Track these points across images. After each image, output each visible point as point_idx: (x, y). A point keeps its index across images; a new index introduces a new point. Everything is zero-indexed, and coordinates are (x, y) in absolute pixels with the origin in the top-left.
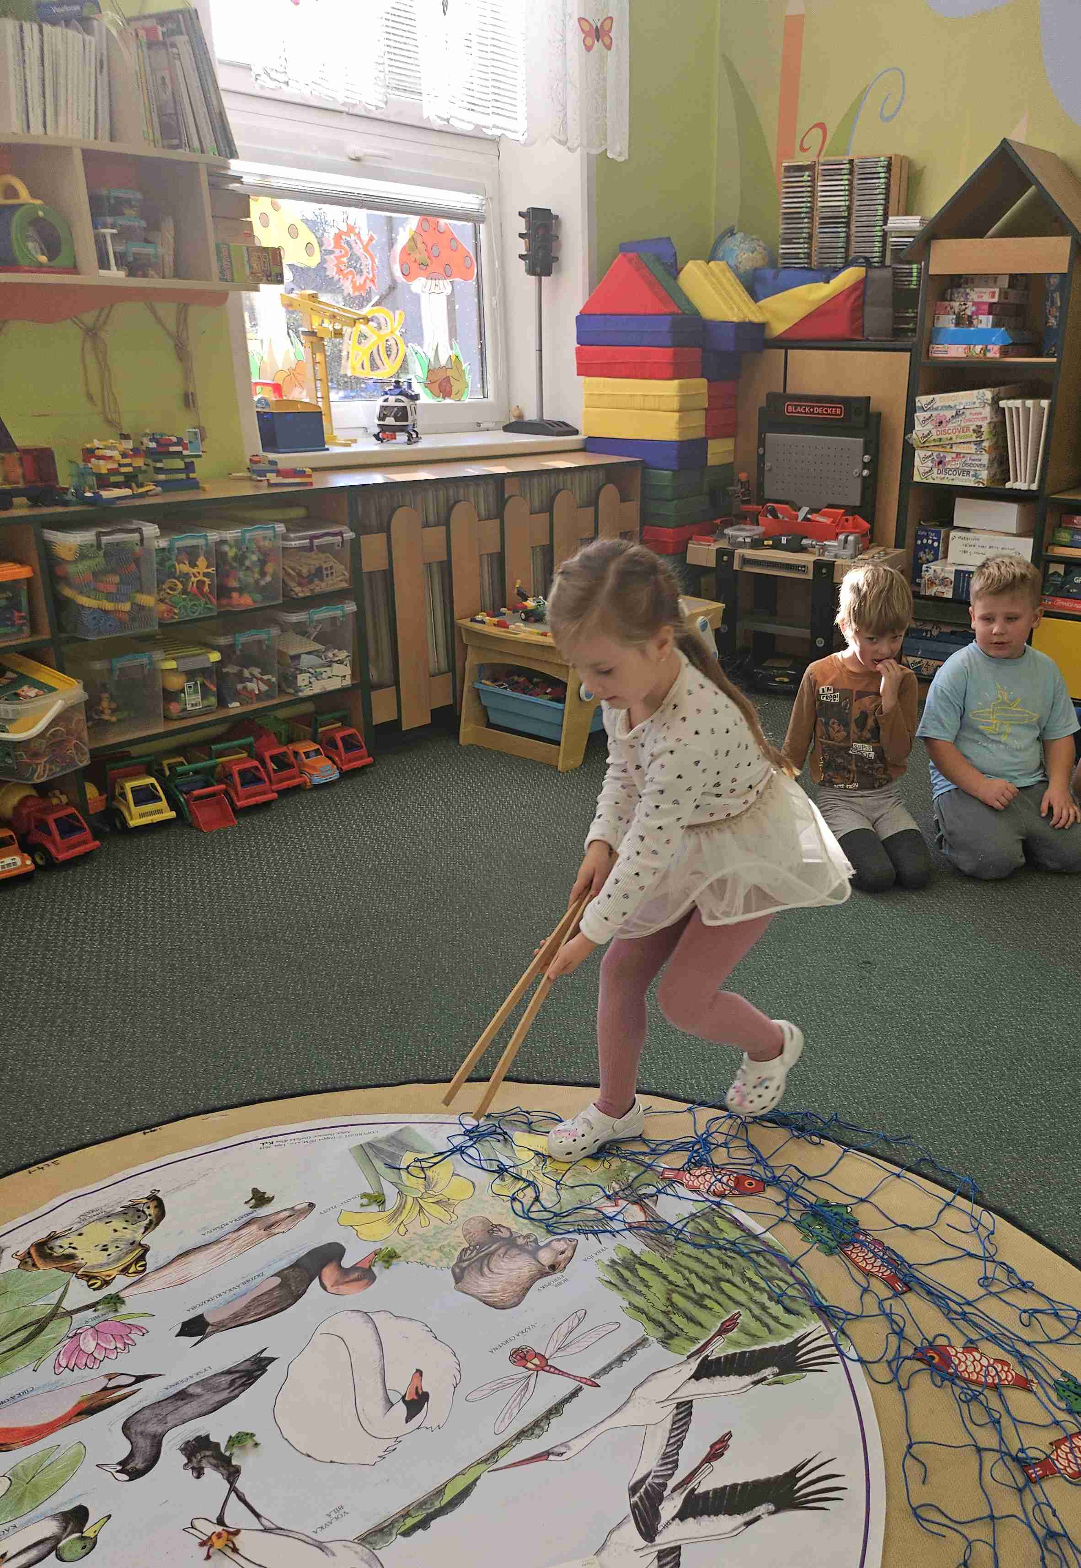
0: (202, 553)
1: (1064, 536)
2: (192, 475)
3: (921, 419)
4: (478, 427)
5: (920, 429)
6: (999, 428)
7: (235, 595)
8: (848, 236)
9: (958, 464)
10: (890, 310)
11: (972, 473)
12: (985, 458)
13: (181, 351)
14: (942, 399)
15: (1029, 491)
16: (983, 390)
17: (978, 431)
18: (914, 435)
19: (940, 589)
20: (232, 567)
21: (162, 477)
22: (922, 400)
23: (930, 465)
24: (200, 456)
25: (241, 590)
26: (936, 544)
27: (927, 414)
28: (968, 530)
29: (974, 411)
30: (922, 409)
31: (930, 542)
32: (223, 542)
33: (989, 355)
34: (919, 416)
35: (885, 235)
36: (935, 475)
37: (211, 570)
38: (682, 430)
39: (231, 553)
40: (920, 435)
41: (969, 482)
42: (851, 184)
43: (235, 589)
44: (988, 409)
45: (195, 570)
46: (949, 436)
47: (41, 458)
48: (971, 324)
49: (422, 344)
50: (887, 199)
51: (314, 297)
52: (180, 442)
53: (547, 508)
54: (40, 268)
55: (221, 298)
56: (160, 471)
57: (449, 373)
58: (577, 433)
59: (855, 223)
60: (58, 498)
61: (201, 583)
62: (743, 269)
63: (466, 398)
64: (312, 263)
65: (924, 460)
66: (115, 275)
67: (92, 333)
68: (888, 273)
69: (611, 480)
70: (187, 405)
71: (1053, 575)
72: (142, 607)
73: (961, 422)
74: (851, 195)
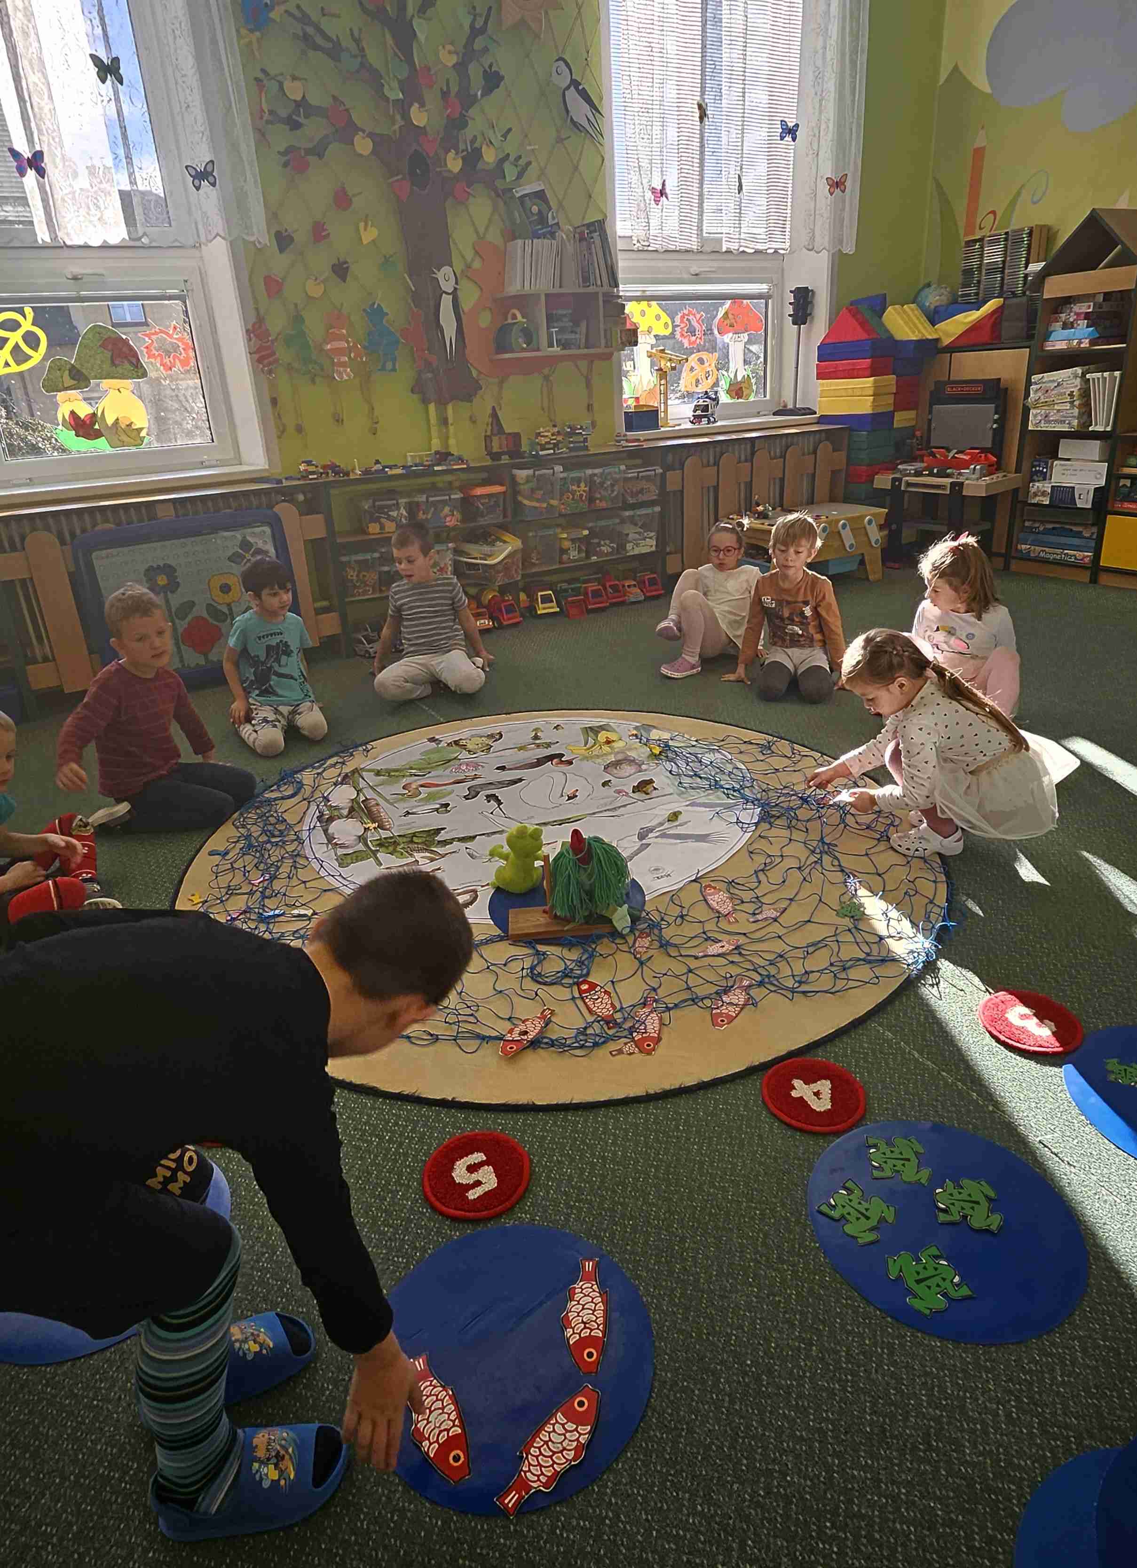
0: (582, 480)
1: (1133, 461)
2: (586, 444)
3: (1034, 390)
4: (758, 414)
5: (1033, 396)
6: (1085, 394)
7: (598, 501)
9: (1058, 417)
10: (1024, 323)
11: (1067, 422)
12: (1076, 411)
13: (588, 383)
14: (1048, 376)
15: (1105, 432)
16: (1075, 369)
17: (1071, 395)
18: (1030, 401)
19: (1041, 498)
20: (597, 488)
21: (571, 446)
22: (1035, 378)
23: (1039, 418)
24: (591, 435)
25: (601, 499)
26: (1045, 470)
27: (1038, 386)
28: (1068, 460)
29: (1069, 382)
30: (1035, 383)
31: (1041, 469)
32: (595, 475)
33: (1082, 346)
34: (1033, 388)
35: (1026, 276)
36: (1042, 425)
37: (587, 489)
38: (874, 407)
39: (598, 480)
40: (1033, 400)
41: (1066, 428)
42: (1006, 248)
43: (598, 499)
44: (1079, 380)
45: (579, 489)
46: (1052, 399)
47: (516, 437)
48: (1072, 327)
49: (727, 371)
50: (1028, 254)
51: (663, 351)
52: (581, 428)
53: (783, 456)
54: (523, 350)
55: (608, 357)
56: (572, 442)
57: (742, 385)
58: (815, 413)
59: (1006, 271)
60: (521, 455)
61: (581, 495)
62: (932, 307)
63: (752, 399)
64: (667, 332)
65: (1035, 416)
66: (556, 349)
67: (546, 378)
68: (1024, 299)
69: (827, 439)
70: (588, 410)
71: (1122, 487)
72: (552, 506)
73: (1061, 389)
74: (1005, 254)
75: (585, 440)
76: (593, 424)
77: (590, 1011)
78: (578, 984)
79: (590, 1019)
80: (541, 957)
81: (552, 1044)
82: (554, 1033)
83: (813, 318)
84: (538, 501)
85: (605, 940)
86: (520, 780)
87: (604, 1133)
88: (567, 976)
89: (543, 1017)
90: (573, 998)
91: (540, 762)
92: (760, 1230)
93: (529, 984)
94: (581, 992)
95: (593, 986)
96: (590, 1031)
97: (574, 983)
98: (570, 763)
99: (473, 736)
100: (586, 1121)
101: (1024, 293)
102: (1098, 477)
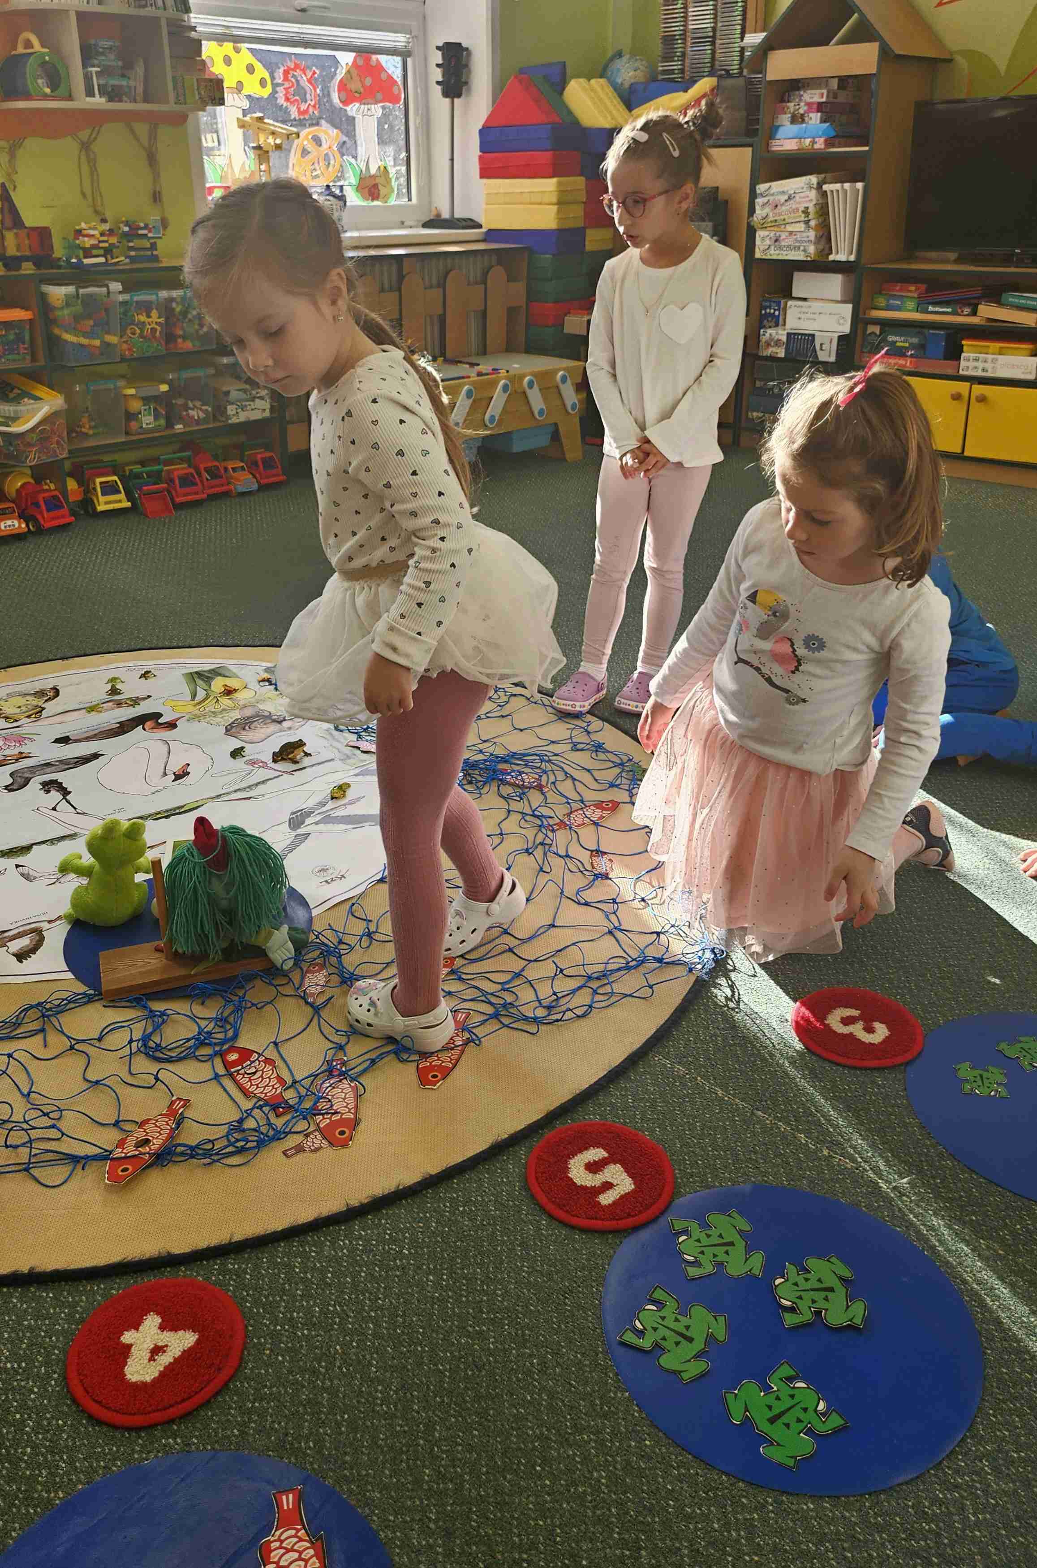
0: (154, 306)
1: (881, 301)
2: (155, 253)
3: (761, 204)
4: (402, 225)
5: (759, 212)
6: (823, 210)
7: (180, 340)
8: (713, 52)
9: (790, 241)
10: (744, 113)
11: (802, 248)
12: (812, 234)
13: (152, 159)
14: (777, 186)
15: (848, 262)
16: (809, 177)
17: (806, 212)
18: (755, 219)
19: (774, 349)
20: (178, 320)
21: (133, 253)
22: (761, 188)
23: (768, 242)
24: (160, 238)
25: (184, 338)
26: (777, 313)
27: (765, 200)
28: (805, 299)
29: (802, 195)
30: (762, 195)
31: (772, 311)
32: (172, 299)
33: (816, 146)
34: (759, 201)
35: (743, 50)
36: (772, 252)
37: (162, 321)
38: (560, 219)
39: (177, 307)
40: (760, 218)
41: (798, 256)
42: (715, 8)
43: (180, 336)
44: (814, 192)
45: (150, 320)
46: (782, 217)
47: (43, 234)
48: (803, 121)
49: (355, 157)
50: (744, 20)
51: (260, 119)
52: (146, 227)
53: (442, 285)
54: (45, 97)
55: (182, 119)
56: (133, 248)
57: (378, 180)
58: (480, 226)
59: (718, 42)
60: (54, 263)
61: (153, 330)
62: (627, 85)
63: (392, 201)
64: (266, 92)
65: (763, 239)
66: (98, 101)
67: (86, 146)
68: (741, 82)
69: (499, 263)
70: (155, 201)
71: (870, 334)
72: (109, 344)
73: (792, 204)
74: (715, 18)
75: (154, 246)
76: (164, 223)
77: (246, 1094)
78: (222, 1055)
79: (247, 1105)
80: (159, 1020)
81: (193, 1152)
82: (192, 1135)
83: (469, 91)
84: (86, 335)
85: (258, 982)
86: (96, 756)
88: (202, 1044)
89: (171, 1112)
90: (217, 1077)
91: (124, 728)
92: (543, 1389)
93: (142, 1064)
94: (227, 1065)
95: (246, 1054)
96: (250, 1124)
97: (216, 1054)
98: (172, 725)
99: (10, 694)
101: (741, 73)
102: (841, 321)
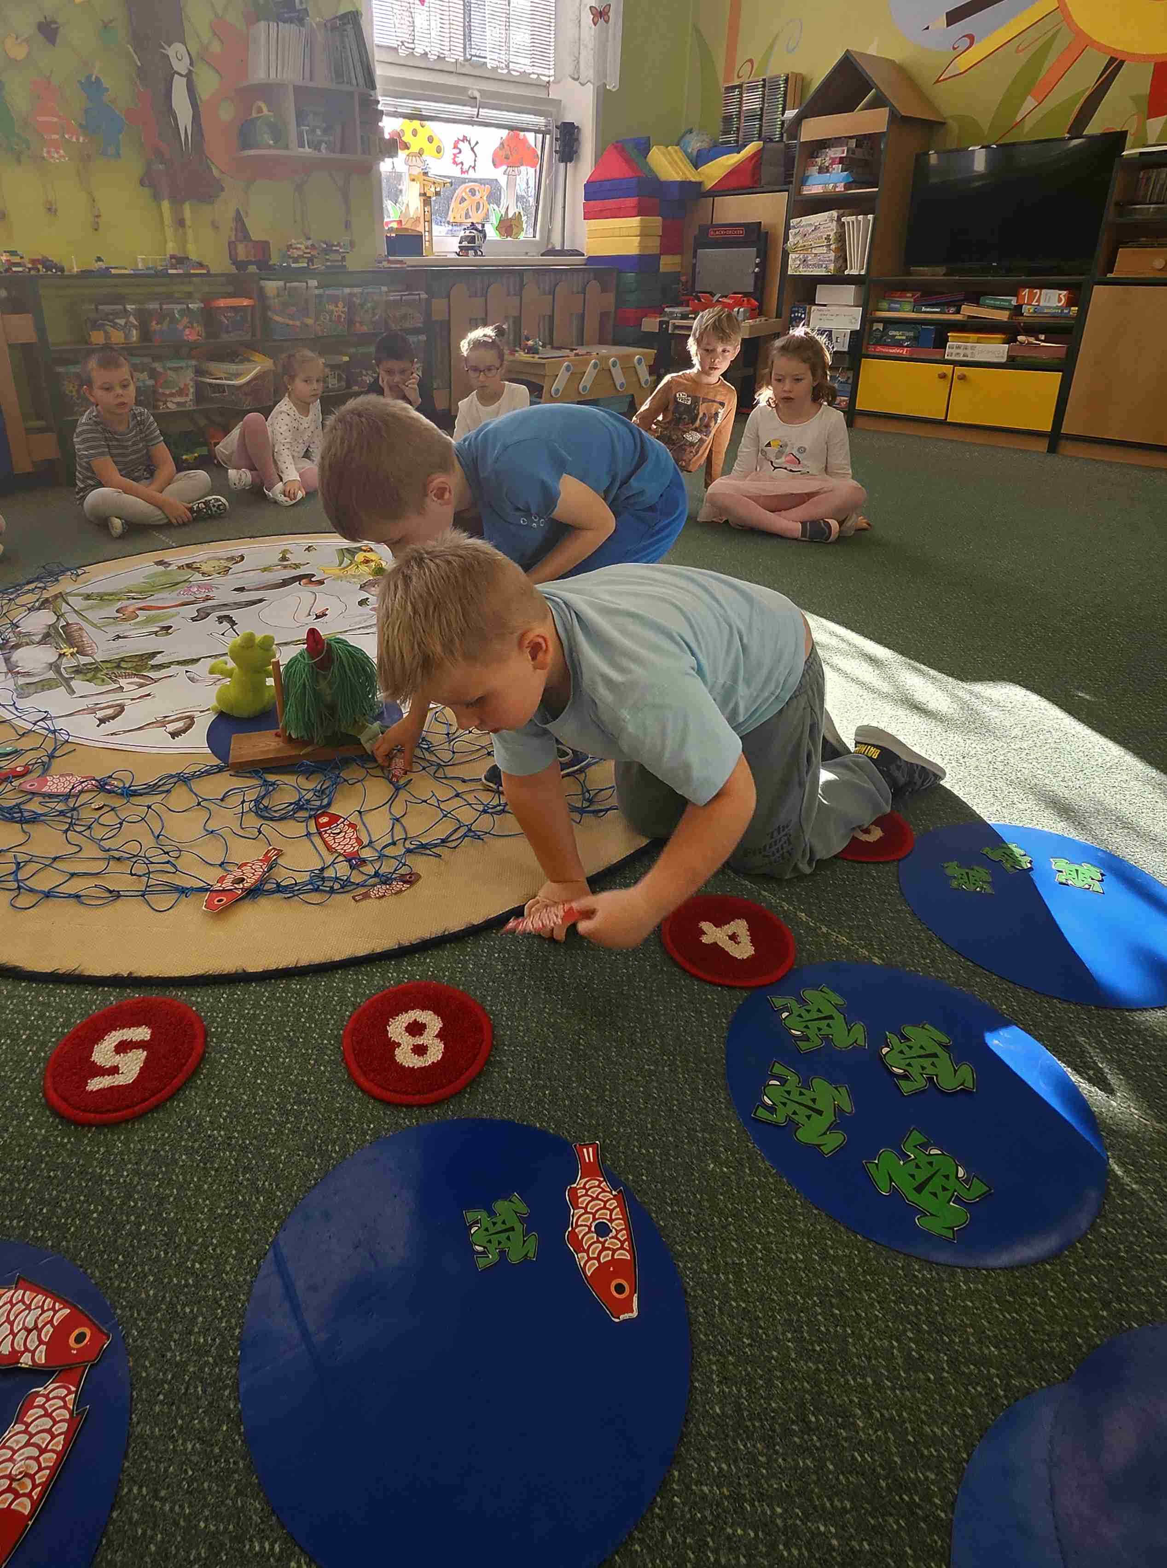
0: (340, 299)
1: (885, 304)
2: (344, 263)
3: (793, 234)
4: (527, 254)
5: (792, 241)
6: (841, 238)
7: (358, 325)
8: (761, 126)
9: (815, 261)
10: (783, 169)
11: (825, 266)
12: (832, 255)
13: (346, 198)
14: (805, 220)
15: (860, 276)
16: (832, 212)
17: (828, 238)
18: (789, 246)
20: (357, 309)
21: (329, 264)
22: (794, 222)
23: (799, 262)
24: (349, 253)
25: (361, 323)
26: (805, 317)
27: (797, 230)
28: (825, 305)
29: (826, 226)
30: (794, 227)
31: (801, 315)
32: (354, 295)
33: (838, 190)
34: (792, 232)
35: (783, 122)
36: (801, 269)
37: (346, 309)
38: (642, 247)
39: (357, 301)
40: (792, 244)
41: (823, 272)
42: (763, 94)
43: (359, 322)
44: (835, 223)
45: (336, 309)
46: (810, 243)
47: (264, 245)
48: (828, 171)
49: (499, 206)
50: (785, 101)
52: (338, 245)
53: (552, 292)
54: (271, 147)
55: (365, 166)
56: (328, 260)
57: (513, 223)
58: (583, 255)
59: (764, 118)
60: (271, 268)
61: (340, 316)
62: (695, 153)
63: (522, 237)
65: (794, 260)
66: (308, 151)
67: (299, 189)
68: (782, 145)
69: (596, 279)
70: (346, 227)
71: (875, 331)
72: (307, 325)
73: (817, 234)
74: (763, 101)
75: (344, 259)
76: (352, 244)
77: (329, 848)
78: (316, 818)
79: (329, 859)
80: (270, 788)
81: (277, 890)
82: (281, 878)
83: (578, 157)
84: (291, 317)
85: (352, 765)
86: (261, 601)
87: (340, 1003)
88: (301, 808)
89: (266, 858)
90: (308, 834)
91: (285, 583)
93: (252, 821)
94: (318, 826)
95: (335, 818)
96: (328, 873)
97: (310, 817)
98: (321, 582)
99: (209, 559)
100: (316, 988)
101: (781, 140)
102: (853, 321)
